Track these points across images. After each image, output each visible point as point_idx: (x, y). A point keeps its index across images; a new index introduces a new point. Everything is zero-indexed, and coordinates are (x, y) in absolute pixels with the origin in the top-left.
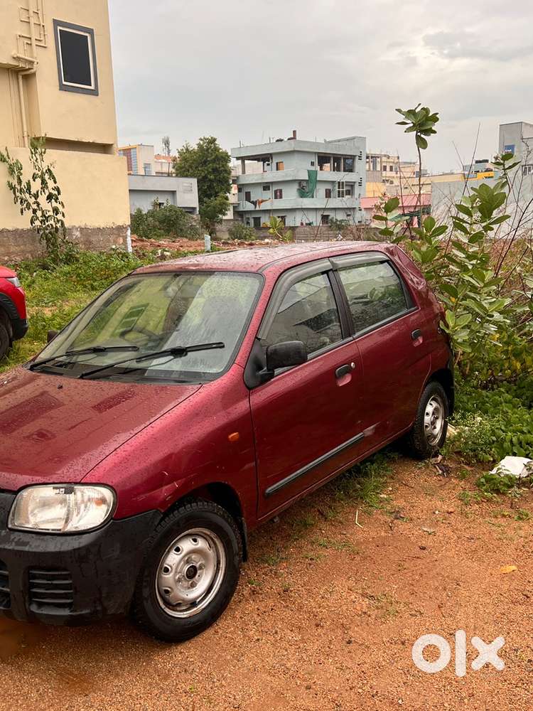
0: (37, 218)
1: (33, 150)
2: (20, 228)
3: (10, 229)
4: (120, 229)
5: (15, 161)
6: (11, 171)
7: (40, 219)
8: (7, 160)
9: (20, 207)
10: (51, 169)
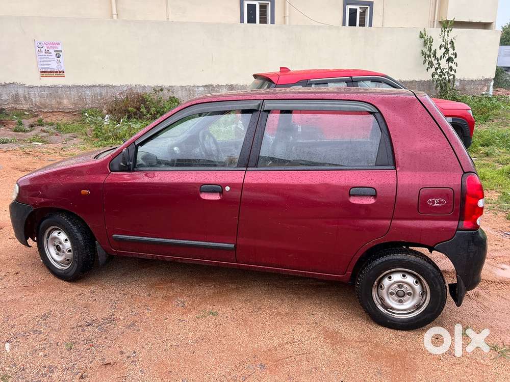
0: (437, 74)
1: (443, 29)
2: (423, 80)
3: (417, 80)
4: (487, 81)
5: (429, 37)
6: (425, 43)
7: (439, 73)
8: (424, 36)
9: (428, 66)
10: (454, 41)
